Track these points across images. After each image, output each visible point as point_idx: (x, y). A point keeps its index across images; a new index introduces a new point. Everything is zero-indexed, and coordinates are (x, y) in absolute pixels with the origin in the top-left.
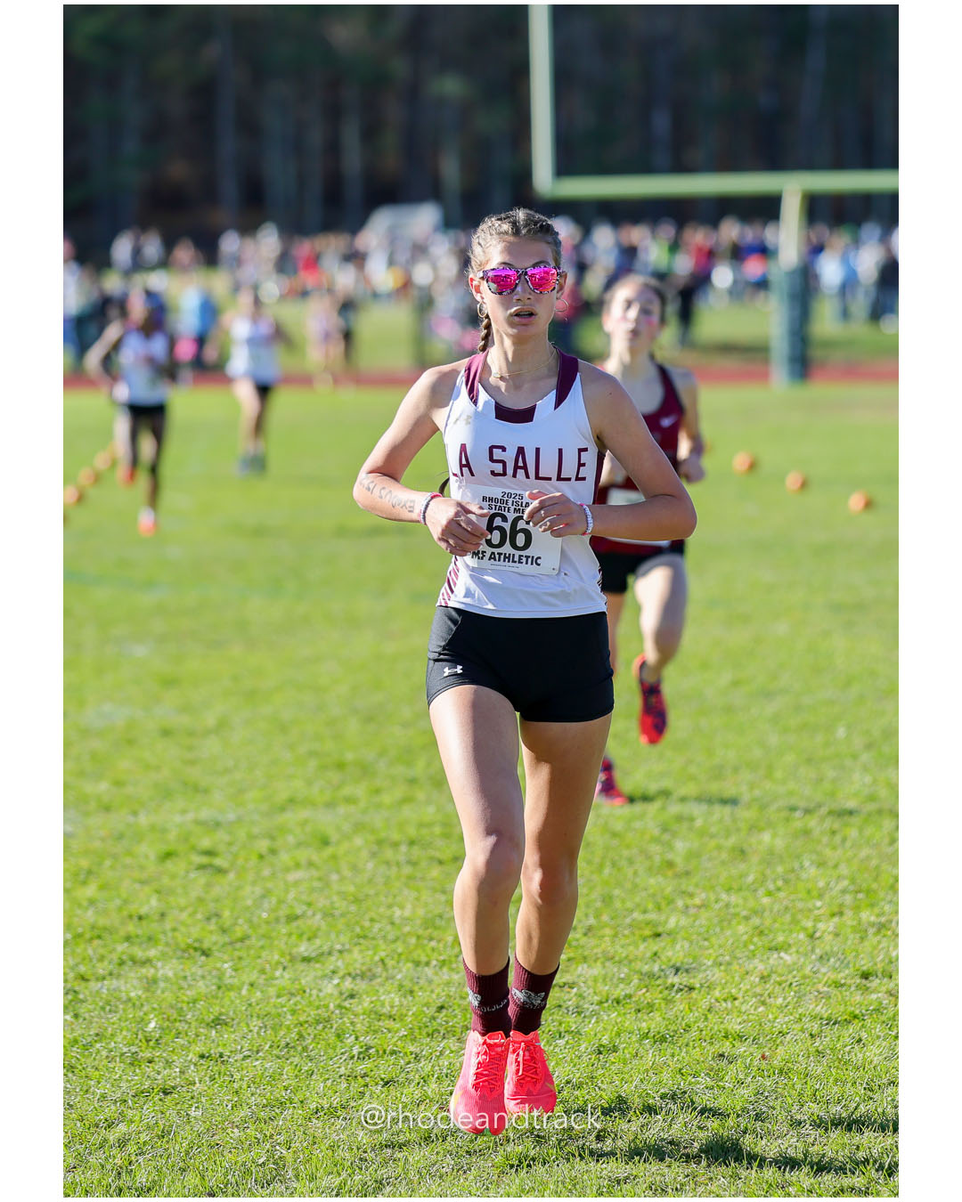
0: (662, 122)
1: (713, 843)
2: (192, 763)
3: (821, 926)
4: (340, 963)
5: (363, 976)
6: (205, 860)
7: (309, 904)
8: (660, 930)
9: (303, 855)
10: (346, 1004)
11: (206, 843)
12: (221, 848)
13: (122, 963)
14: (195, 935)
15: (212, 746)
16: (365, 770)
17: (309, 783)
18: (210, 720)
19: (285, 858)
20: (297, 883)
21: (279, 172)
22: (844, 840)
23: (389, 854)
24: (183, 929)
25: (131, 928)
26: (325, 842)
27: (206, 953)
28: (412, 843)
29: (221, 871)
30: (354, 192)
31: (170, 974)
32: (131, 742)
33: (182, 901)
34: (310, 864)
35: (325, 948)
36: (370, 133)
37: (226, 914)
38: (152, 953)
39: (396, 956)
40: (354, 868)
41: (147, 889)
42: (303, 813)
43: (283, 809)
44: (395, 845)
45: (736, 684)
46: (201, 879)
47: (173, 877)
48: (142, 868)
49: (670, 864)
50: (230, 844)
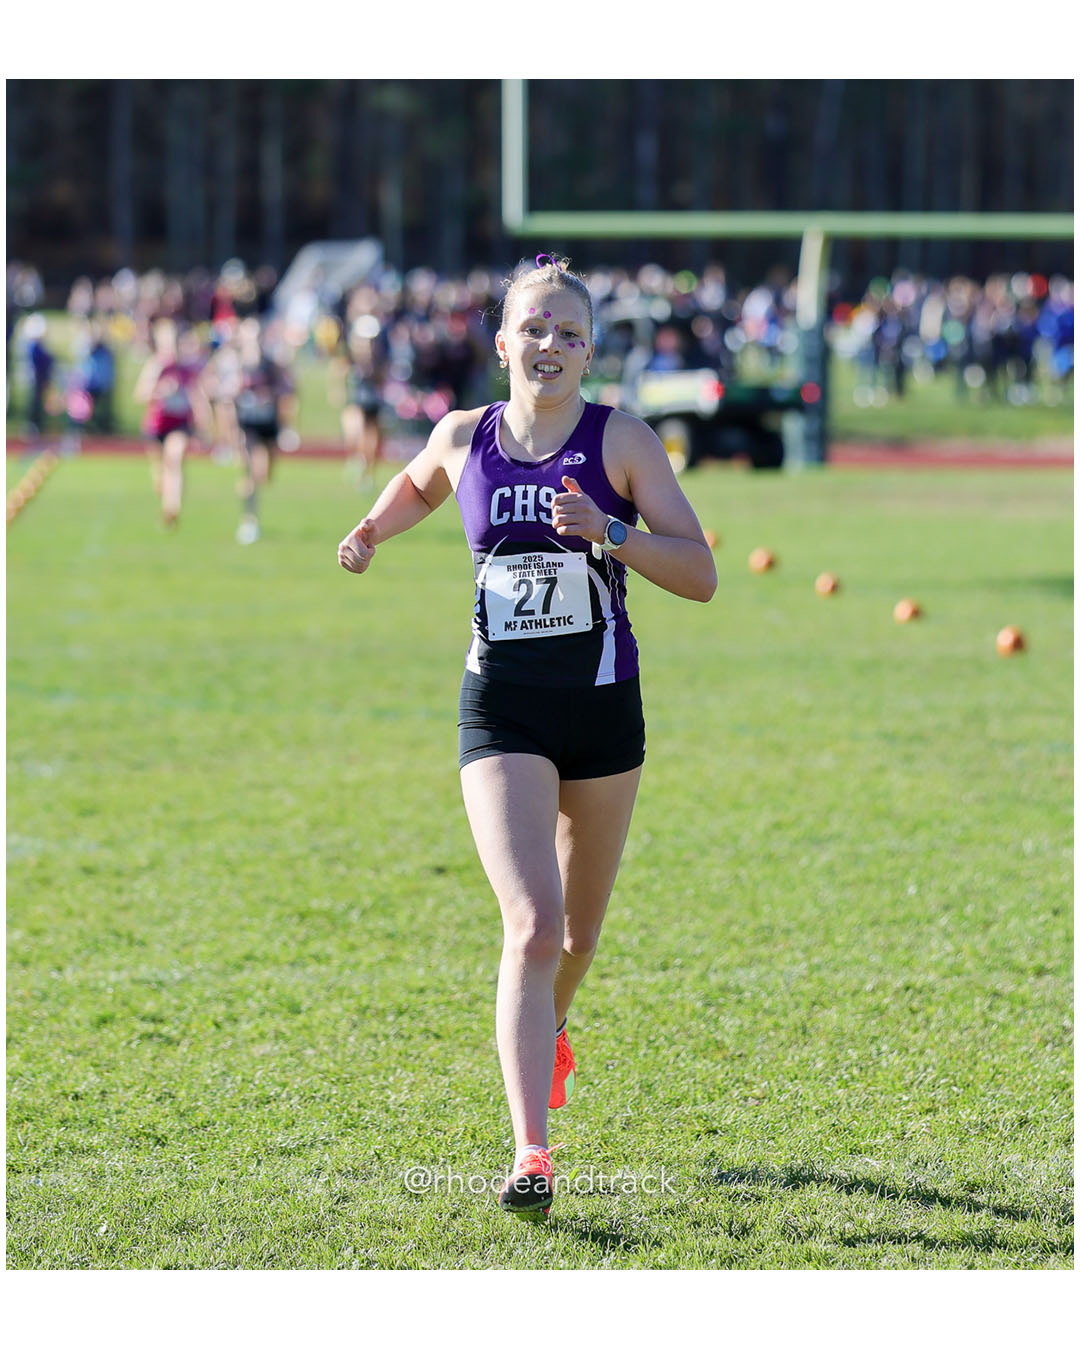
0: (647, 148)
1: (768, 1022)
2: (125, 908)
3: (912, 1126)
4: (326, 1157)
5: (355, 1173)
6: (150, 1027)
7: (284, 1085)
8: (715, 1124)
9: (269, 1025)
10: (338, 1208)
11: (150, 1007)
12: (167, 1013)
13: (59, 1151)
14: (146, 1120)
15: (146, 888)
16: (334, 922)
17: (268, 937)
18: (141, 856)
19: (245, 1027)
20: (264, 1058)
21: (183, 196)
22: (928, 1021)
23: (374, 1026)
24: (130, 1111)
25: (68, 1108)
26: (296, 1010)
27: (161, 1142)
28: (401, 1013)
29: (169, 1041)
30: (274, 223)
31: (119, 1167)
32: (46, 882)
33: (127, 1079)
34: (278, 1035)
35: (308, 1140)
36: (296, 154)
37: (182, 1093)
38: (95, 1140)
39: (394, 1151)
40: (333, 1041)
41: (82, 1062)
42: (266, 974)
43: (240, 968)
44: (381, 1014)
45: (777, 826)
46: (149, 1050)
47: (111, 1046)
48: (73, 1037)
49: (720, 1046)
50: (179, 1009)
